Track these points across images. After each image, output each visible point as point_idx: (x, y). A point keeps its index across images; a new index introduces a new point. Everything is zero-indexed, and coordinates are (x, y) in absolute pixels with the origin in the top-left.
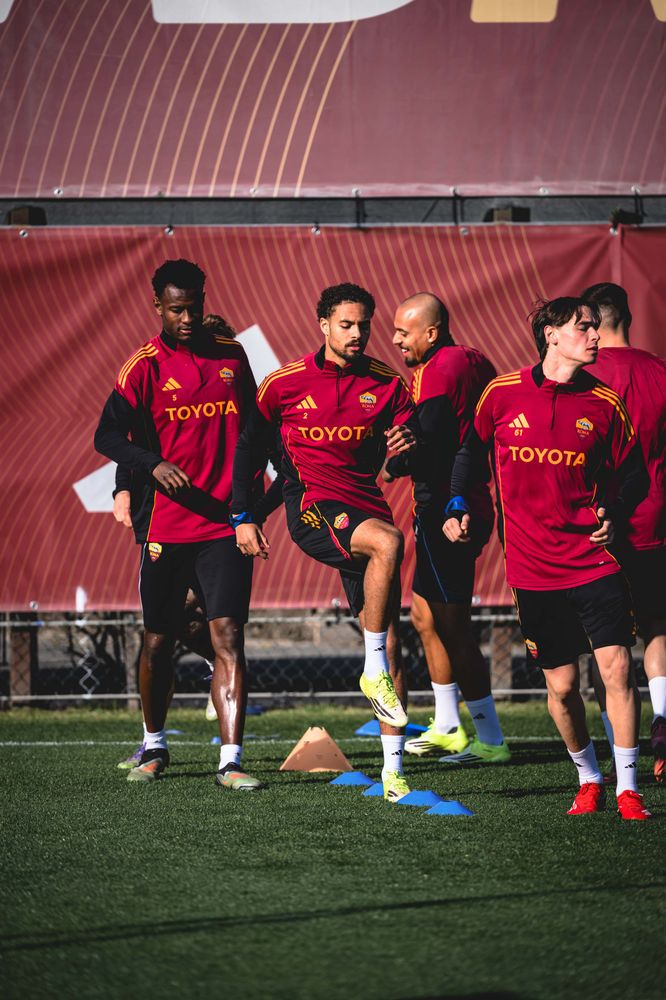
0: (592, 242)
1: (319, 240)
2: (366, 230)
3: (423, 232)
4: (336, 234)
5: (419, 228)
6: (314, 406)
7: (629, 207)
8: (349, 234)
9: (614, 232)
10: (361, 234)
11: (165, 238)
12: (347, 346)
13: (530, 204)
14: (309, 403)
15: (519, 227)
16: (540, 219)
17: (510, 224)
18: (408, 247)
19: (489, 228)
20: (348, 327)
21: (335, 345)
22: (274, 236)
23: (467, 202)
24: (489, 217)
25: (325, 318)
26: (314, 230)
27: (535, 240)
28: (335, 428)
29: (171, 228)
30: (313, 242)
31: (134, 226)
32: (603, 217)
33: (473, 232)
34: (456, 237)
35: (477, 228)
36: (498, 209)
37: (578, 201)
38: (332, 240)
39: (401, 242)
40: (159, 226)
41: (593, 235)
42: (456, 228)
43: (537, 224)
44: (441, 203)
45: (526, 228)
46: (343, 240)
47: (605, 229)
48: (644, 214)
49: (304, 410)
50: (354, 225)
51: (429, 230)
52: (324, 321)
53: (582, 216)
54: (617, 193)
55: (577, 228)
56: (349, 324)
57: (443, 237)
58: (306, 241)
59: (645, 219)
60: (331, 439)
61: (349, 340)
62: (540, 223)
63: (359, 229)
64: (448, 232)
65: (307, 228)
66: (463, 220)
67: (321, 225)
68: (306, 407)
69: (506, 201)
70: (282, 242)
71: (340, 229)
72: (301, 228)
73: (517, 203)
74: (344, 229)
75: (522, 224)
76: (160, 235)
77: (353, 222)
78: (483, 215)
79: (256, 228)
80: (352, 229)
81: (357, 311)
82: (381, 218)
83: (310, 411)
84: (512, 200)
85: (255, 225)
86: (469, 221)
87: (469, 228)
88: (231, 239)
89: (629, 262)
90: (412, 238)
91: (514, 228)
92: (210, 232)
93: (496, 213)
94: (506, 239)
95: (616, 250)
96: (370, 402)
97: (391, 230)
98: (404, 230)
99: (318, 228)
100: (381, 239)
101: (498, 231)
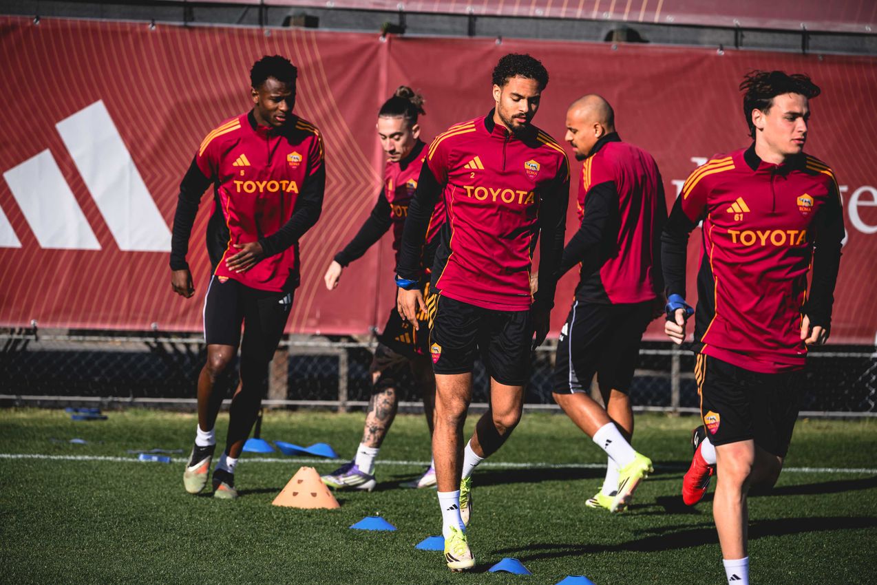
0: (364, 48)
1: (154, 34)
2: (191, 29)
3: (236, 33)
4: (167, 31)
5: (232, 29)
6: (481, 167)
7: (395, 20)
8: (177, 31)
9: (384, 40)
10: (187, 31)
11: (33, 26)
12: (514, 117)
13: (319, 14)
14: (476, 163)
15: (309, 33)
16: (326, 26)
17: (303, 29)
18: (223, 43)
19: (287, 32)
20: (518, 101)
21: (503, 113)
22: (119, 30)
23: (270, 9)
24: (287, 23)
25: (499, 85)
26: (150, 26)
27: (322, 43)
28: (499, 190)
29: (38, 19)
30: (149, 36)
31: (9, 16)
32: (374, 27)
33: (275, 34)
34: (261, 37)
35: (278, 31)
36: (294, 17)
37: (357, 14)
38: (164, 35)
39: (218, 39)
40: (28, 17)
41: (366, 41)
42: (261, 31)
43: (324, 31)
44: (251, 10)
45: (316, 33)
46: (173, 35)
47: (377, 36)
48: (406, 27)
49: (471, 170)
50: (182, 23)
51: (240, 31)
52: (496, 88)
53: (358, 26)
54: (387, 8)
55: (354, 35)
56: (520, 97)
57: (251, 37)
58: (144, 34)
59: (407, 30)
60: (494, 199)
61: (517, 112)
62: (326, 30)
63: (185, 27)
64: (255, 33)
65: (145, 24)
66: (267, 24)
67: (157, 22)
68: (474, 167)
69: (301, 11)
70: (125, 34)
71: (171, 27)
72: (141, 24)
73: (309, 13)
74: (174, 27)
75: (312, 30)
76: (29, 24)
77: (180, 21)
78: (282, 21)
79: (106, 23)
80: (180, 27)
81: (528, 86)
82: (202, 19)
83: (477, 171)
84: (305, 10)
85: (104, 20)
86: (271, 24)
87: (271, 31)
88: (85, 30)
89: (394, 65)
90: (226, 36)
91: (306, 33)
92: (69, 23)
93: (292, 20)
94: (299, 41)
95: (383, 54)
96: (534, 169)
97: (211, 29)
98: (221, 30)
99: (153, 25)
100: (202, 36)
101: (294, 35)
